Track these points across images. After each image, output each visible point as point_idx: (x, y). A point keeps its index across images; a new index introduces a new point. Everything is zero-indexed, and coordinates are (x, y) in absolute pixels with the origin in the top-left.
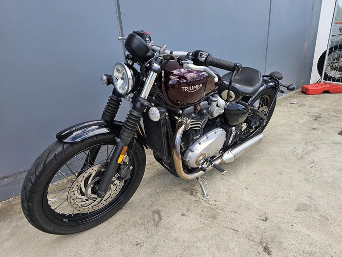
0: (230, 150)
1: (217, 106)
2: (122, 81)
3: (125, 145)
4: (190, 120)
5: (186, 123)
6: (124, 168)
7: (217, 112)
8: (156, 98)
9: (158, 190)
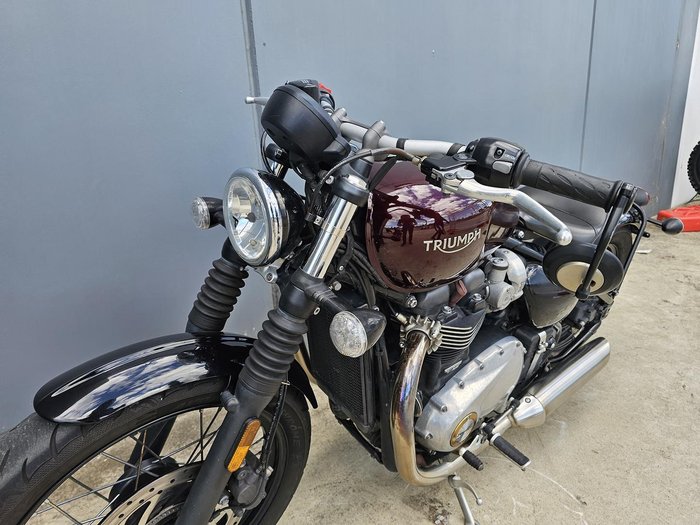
0: (532, 390)
1: (507, 280)
2: (251, 224)
3: (253, 417)
4: (439, 326)
5: (431, 333)
6: (248, 476)
7: (506, 295)
8: (347, 268)
9: (341, 502)
